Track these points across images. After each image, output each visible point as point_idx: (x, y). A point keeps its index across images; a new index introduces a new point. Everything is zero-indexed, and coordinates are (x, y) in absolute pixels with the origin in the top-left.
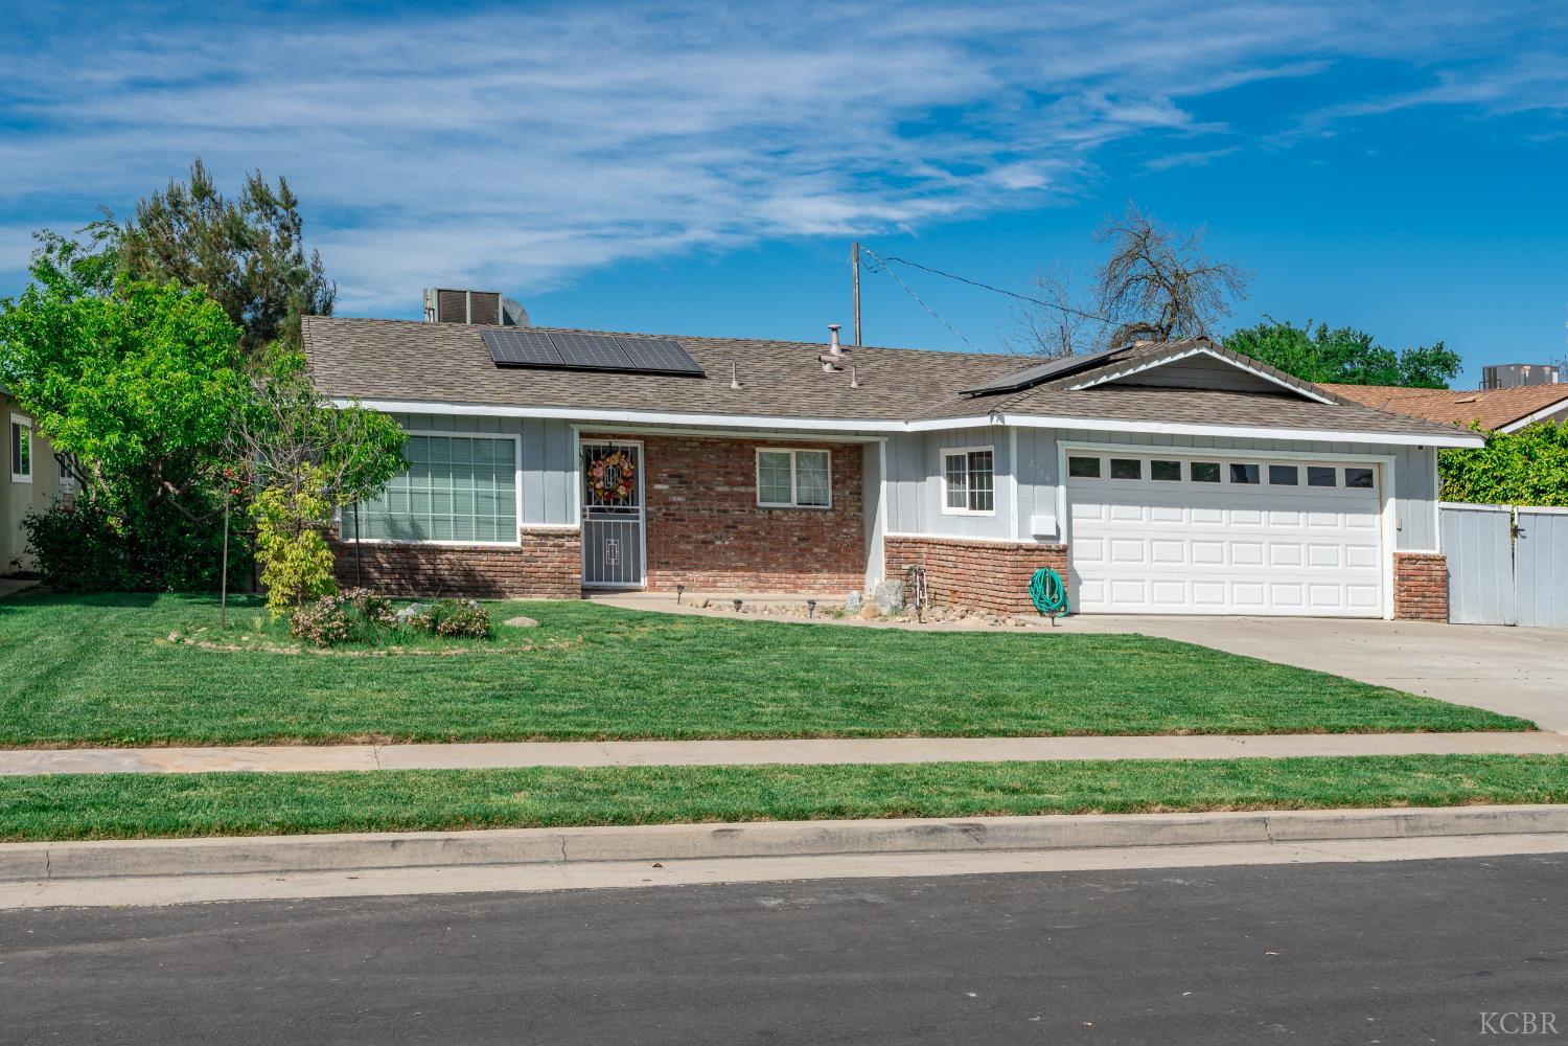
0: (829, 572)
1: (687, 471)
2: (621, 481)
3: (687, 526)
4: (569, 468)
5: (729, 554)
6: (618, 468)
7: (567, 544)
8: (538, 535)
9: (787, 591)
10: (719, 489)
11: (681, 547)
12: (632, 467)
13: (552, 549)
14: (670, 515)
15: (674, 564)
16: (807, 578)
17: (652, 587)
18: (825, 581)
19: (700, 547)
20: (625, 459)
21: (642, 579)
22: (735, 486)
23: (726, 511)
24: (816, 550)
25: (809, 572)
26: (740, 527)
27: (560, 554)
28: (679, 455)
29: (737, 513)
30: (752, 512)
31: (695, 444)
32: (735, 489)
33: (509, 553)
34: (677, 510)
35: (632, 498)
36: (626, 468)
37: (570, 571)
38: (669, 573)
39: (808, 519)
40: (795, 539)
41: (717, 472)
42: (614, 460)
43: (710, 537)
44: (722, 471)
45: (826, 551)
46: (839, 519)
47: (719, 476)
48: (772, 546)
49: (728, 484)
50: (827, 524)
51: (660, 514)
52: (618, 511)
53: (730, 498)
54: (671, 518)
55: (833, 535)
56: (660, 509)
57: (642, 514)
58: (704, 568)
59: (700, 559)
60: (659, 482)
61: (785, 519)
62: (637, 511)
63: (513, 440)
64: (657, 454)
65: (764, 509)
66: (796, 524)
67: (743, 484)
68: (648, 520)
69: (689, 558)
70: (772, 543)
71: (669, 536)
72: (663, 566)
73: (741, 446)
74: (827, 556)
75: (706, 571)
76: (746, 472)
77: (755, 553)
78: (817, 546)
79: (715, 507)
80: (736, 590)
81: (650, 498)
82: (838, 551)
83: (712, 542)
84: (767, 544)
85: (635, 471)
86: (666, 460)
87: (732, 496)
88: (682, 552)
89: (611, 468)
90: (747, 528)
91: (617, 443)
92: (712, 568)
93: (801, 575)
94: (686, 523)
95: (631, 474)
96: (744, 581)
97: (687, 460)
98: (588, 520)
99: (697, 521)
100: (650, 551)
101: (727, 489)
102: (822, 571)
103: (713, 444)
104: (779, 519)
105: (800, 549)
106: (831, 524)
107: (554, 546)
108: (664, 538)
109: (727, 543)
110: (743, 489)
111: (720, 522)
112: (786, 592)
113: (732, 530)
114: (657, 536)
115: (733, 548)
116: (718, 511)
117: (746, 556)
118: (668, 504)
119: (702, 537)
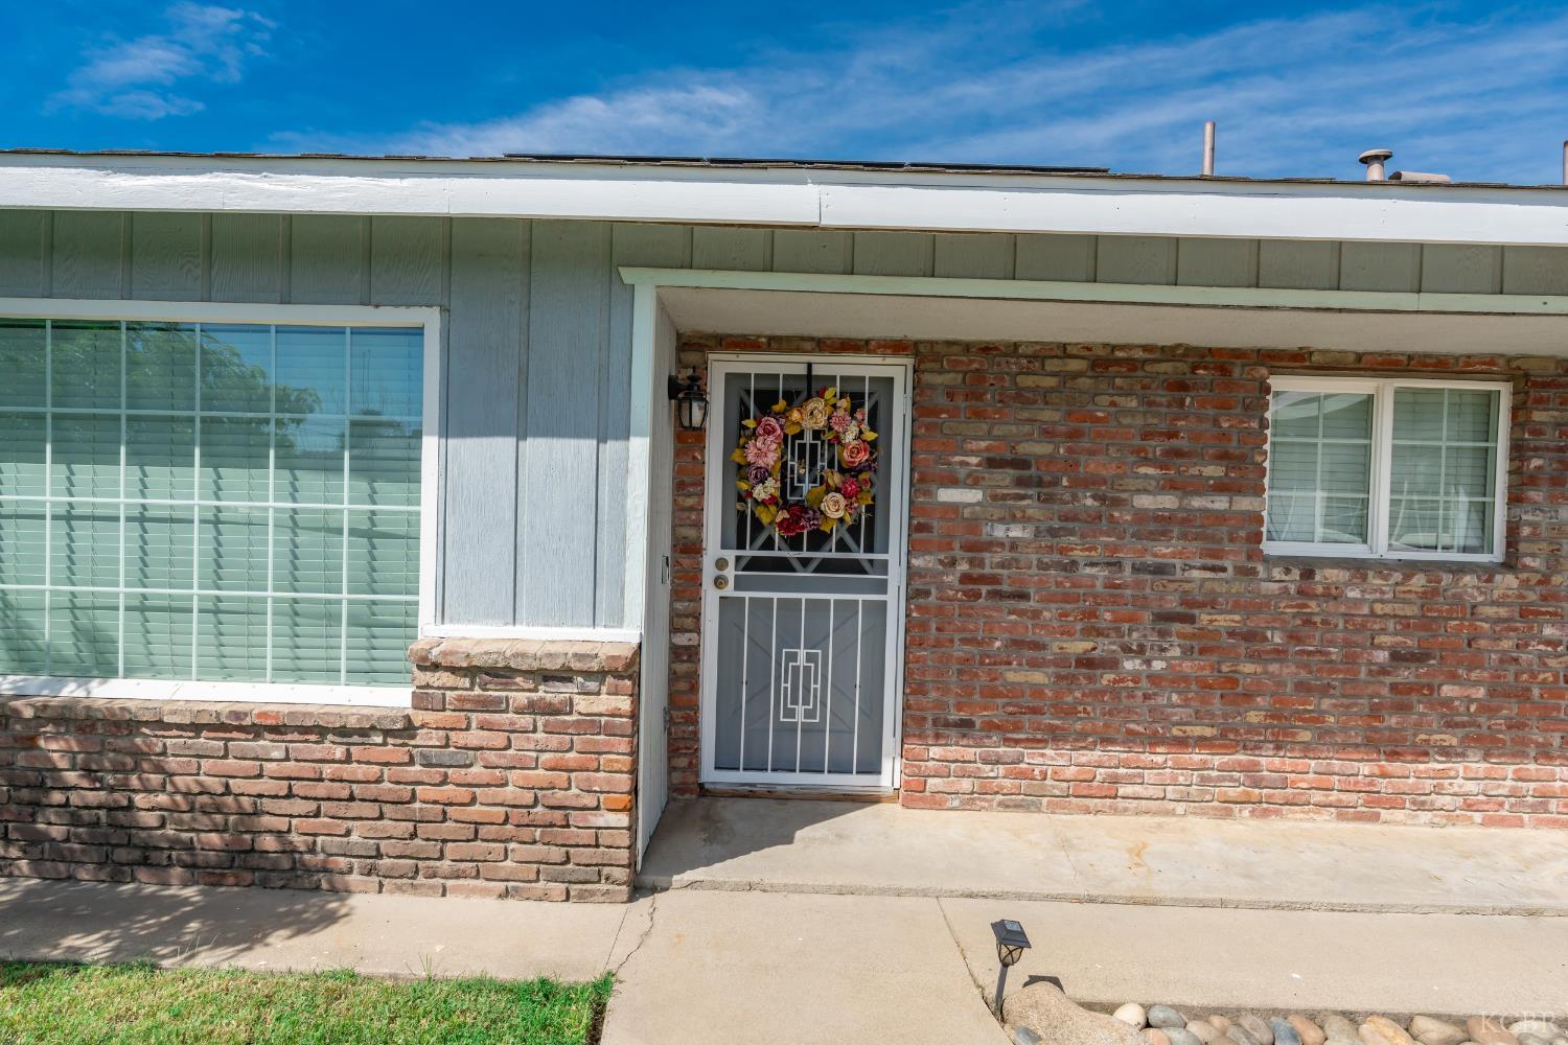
0: (1486, 757)
1: (1042, 449)
2: (835, 479)
3: (1036, 614)
4: (610, 426)
5: (1162, 700)
6: (826, 437)
7: (582, 704)
8: (471, 671)
9: (1343, 811)
10: (1144, 502)
11: (1011, 677)
12: (870, 436)
13: (525, 720)
14: (982, 579)
15: (990, 727)
16: (1412, 773)
17: (914, 794)
18: (1471, 786)
19: (1073, 678)
20: (852, 412)
21: (886, 765)
22: (1198, 493)
23: (1160, 570)
24: (1448, 690)
25: (1422, 754)
26: (1204, 618)
27: (554, 741)
28: (1023, 397)
29: (1196, 574)
30: (1247, 572)
31: (1075, 365)
32: (1197, 502)
33: (363, 733)
34: (1002, 565)
35: (868, 529)
36: (849, 438)
37: (589, 800)
38: (970, 753)
39: (1429, 595)
40: (1382, 656)
41: (1137, 451)
42: (812, 417)
43: (1106, 647)
44: (1157, 447)
45: (1481, 693)
46: (1532, 596)
47: (1146, 461)
48: (1303, 675)
49: (1171, 486)
50: (1490, 611)
51: (951, 578)
52: (825, 566)
53: (1176, 531)
54: (984, 589)
55: (1507, 644)
56: (953, 563)
57: (896, 577)
58: (1081, 740)
59: (1070, 712)
60: (953, 482)
61: (1353, 594)
62: (883, 567)
63: (418, 332)
64: (951, 396)
65: (1287, 563)
66: (1388, 609)
67: (1221, 487)
68: (914, 594)
69: (1035, 711)
70: (1306, 666)
71: (979, 643)
72: (953, 732)
73: (1224, 370)
74: (1486, 708)
75: (1091, 748)
76: (1233, 447)
77: (1248, 696)
78: (1453, 678)
79: (1128, 558)
80: (1180, 808)
81: (921, 528)
82: (1524, 695)
83: (1112, 664)
84: (1288, 672)
85: (877, 449)
86: (979, 415)
87: (1185, 521)
88: (1015, 691)
89: (808, 439)
90: (1224, 621)
91: (828, 365)
92: (1107, 741)
93: (1395, 767)
94: (1032, 604)
95: (864, 457)
96: (1204, 781)
97: (1048, 415)
98: (729, 591)
99: (1066, 598)
100: (913, 685)
101: (1168, 501)
102: (1463, 755)
103: (1132, 365)
104: (1332, 595)
105: (1394, 688)
106: (1503, 612)
107: (532, 708)
108: (959, 650)
109: (1158, 665)
110: (1220, 503)
111: (1141, 602)
112: (1341, 817)
113: (1176, 627)
114: (938, 644)
115: (1178, 681)
116: (1136, 569)
117: (1217, 705)
118: (976, 547)
119: (1079, 646)
